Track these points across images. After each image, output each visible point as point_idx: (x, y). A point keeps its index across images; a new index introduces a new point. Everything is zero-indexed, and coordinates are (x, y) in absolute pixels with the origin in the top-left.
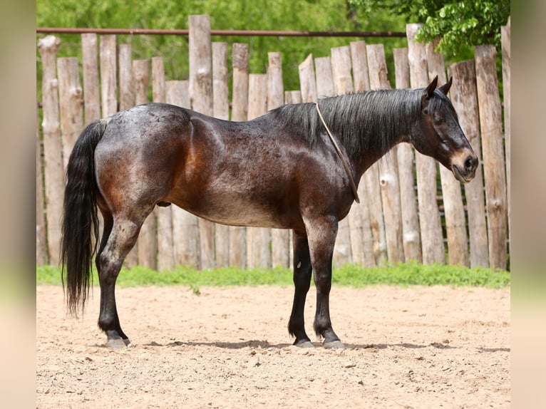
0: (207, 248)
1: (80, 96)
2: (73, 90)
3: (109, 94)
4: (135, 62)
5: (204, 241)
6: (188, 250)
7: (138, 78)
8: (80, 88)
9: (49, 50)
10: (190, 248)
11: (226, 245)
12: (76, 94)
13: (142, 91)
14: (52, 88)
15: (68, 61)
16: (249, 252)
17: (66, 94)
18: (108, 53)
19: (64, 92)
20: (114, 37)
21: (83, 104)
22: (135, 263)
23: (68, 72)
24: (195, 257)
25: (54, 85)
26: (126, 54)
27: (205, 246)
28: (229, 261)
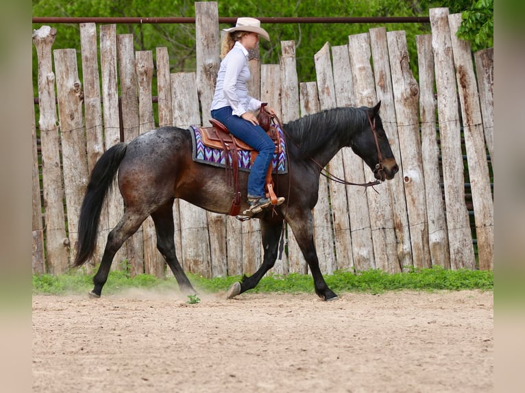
0: (218, 252)
1: (79, 88)
2: (70, 83)
3: (109, 88)
4: (138, 53)
5: (215, 245)
6: (197, 255)
7: (140, 69)
8: (78, 82)
9: (44, 41)
10: (201, 253)
11: (239, 249)
12: (74, 88)
13: (145, 84)
14: (48, 82)
15: (65, 53)
17: (64, 88)
18: (108, 43)
19: (62, 85)
20: (115, 25)
21: (82, 98)
22: (141, 270)
23: (66, 65)
24: (205, 263)
25: (51, 78)
26: (127, 45)
27: (215, 250)
28: (242, 266)
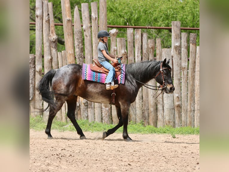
0: (178, 119)
1: (126, 54)
2: (123, 51)
3: (138, 54)
4: (149, 40)
5: (177, 115)
6: (170, 119)
7: (150, 47)
8: (126, 51)
9: (113, 35)
10: (171, 118)
11: (186, 118)
12: (124, 53)
13: (152, 53)
14: (114, 51)
15: (121, 39)
16: (195, 120)
17: (120, 53)
18: (138, 36)
19: (119, 52)
20: (141, 29)
21: (127, 57)
22: (148, 124)
23: (121, 44)
24: (173, 122)
25: (115, 49)
26: (145, 37)
27: (177, 117)
28: (187, 124)
